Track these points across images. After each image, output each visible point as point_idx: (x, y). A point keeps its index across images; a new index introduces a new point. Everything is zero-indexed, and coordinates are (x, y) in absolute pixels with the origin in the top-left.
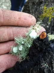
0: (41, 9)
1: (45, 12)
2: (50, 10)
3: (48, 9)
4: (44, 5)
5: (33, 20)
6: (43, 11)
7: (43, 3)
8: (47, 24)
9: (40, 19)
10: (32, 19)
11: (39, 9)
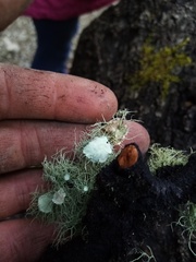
0: (135, 54)
1: (150, 63)
2: (164, 57)
3: (158, 55)
4: (144, 41)
5: (106, 102)
6: (142, 62)
7: (141, 33)
8: (156, 104)
9: (133, 87)
10: (102, 100)
11: (128, 55)
